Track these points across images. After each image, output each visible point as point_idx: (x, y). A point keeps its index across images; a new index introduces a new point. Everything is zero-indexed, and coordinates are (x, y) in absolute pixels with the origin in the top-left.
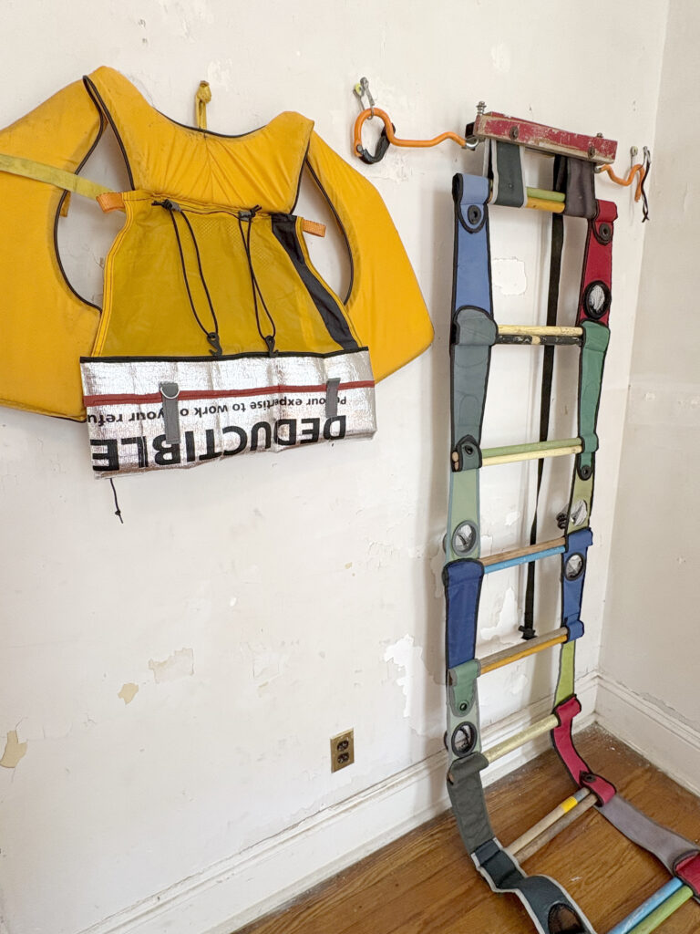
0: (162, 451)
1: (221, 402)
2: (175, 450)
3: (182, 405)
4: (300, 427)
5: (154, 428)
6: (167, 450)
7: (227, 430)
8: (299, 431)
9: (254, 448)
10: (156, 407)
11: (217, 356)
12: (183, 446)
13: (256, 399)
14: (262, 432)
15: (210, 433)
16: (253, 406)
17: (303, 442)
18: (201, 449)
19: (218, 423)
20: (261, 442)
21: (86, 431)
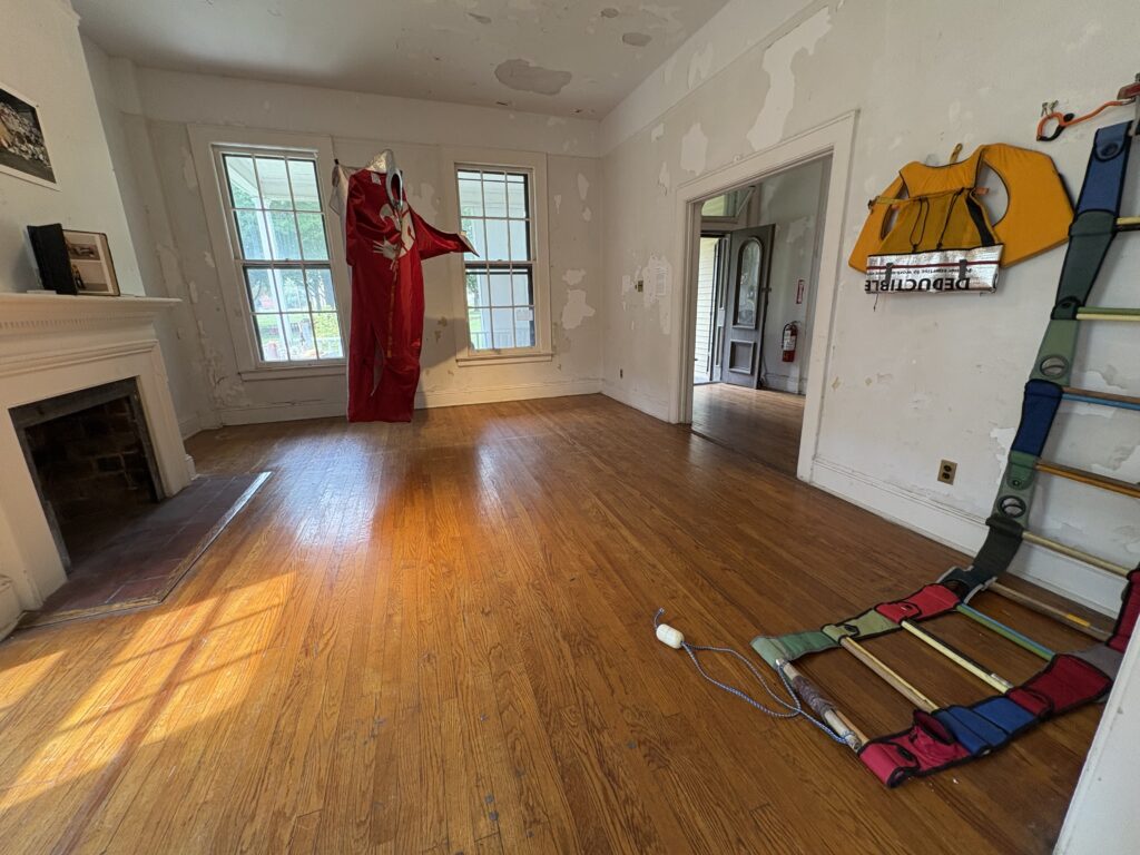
0: (883, 286)
1: (911, 270)
2: (887, 286)
3: (894, 270)
4: (946, 282)
5: (883, 277)
7: (908, 280)
8: (944, 285)
9: (920, 289)
10: (884, 271)
11: (914, 253)
12: (890, 284)
13: (927, 269)
14: (925, 283)
15: (901, 281)
16: (924, 272)
17: (947, 289)
18: (896, 287)
19: (906, 277)
20: (924, 287)
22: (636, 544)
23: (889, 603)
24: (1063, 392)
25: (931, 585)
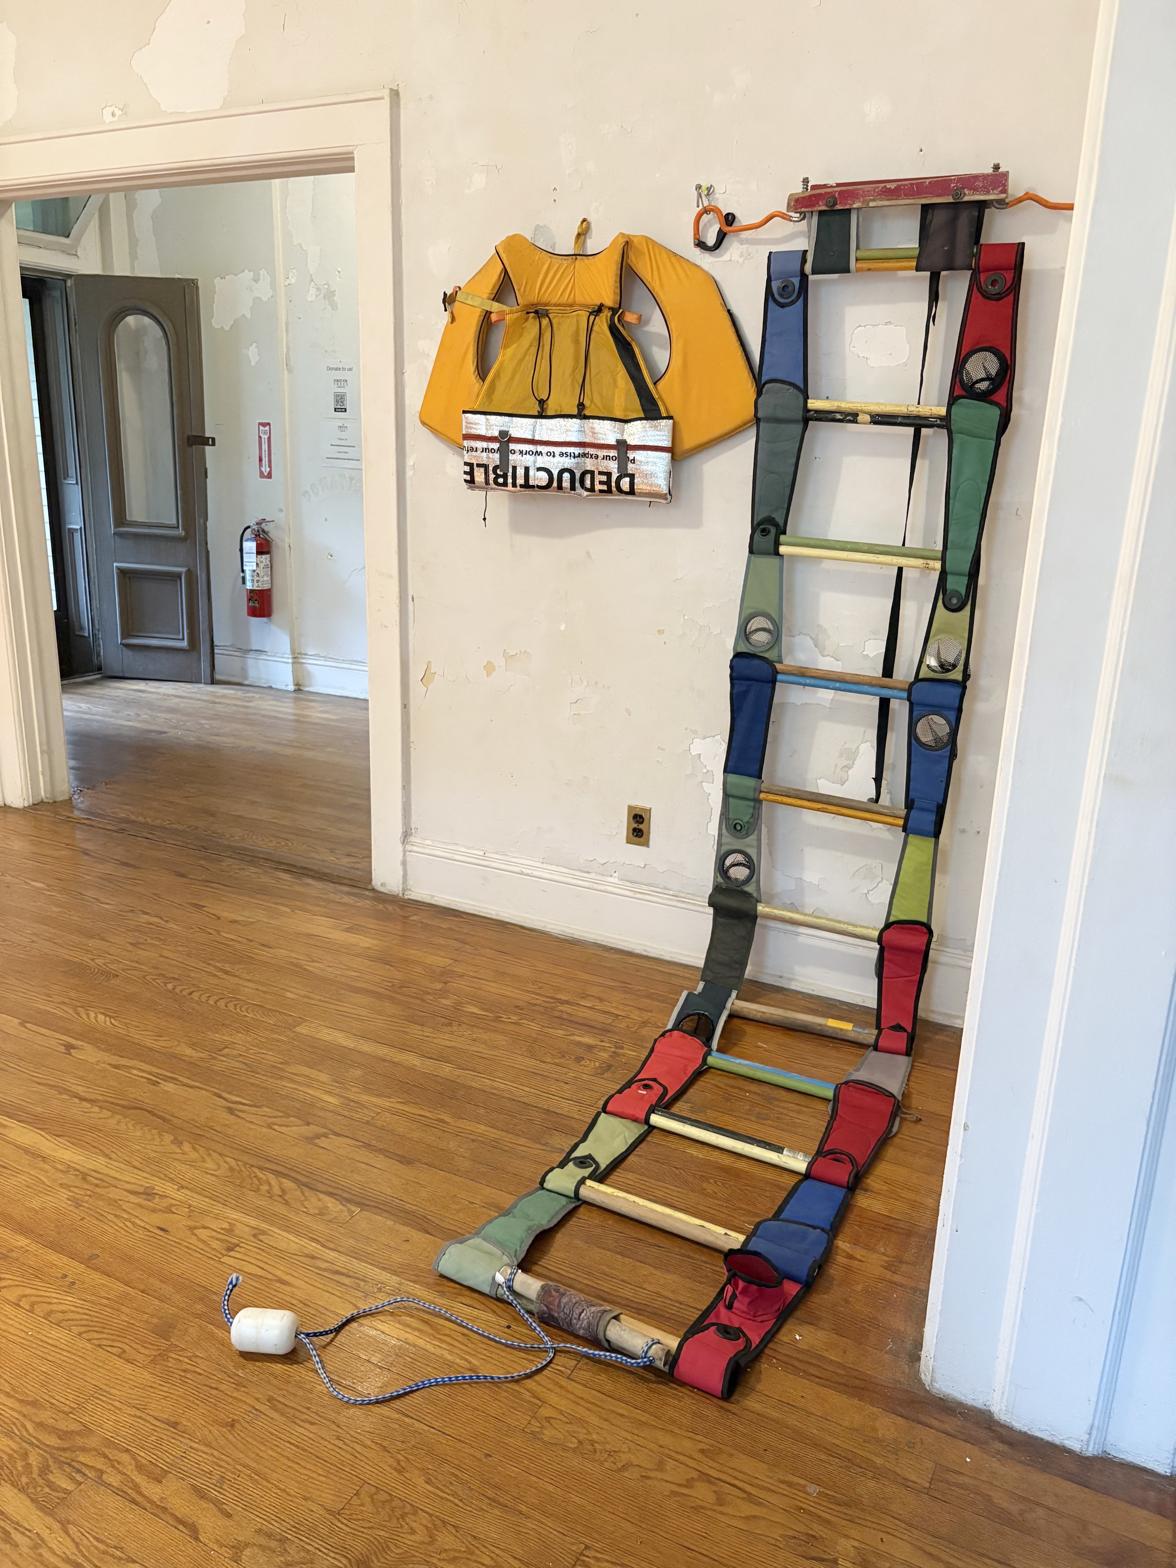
0: (497, 476)
1: (540, 448)
2: (505, 476)
3: (512, 446)
4: (598, 478)
5: (494, 459)
6: (500, 476)
7: (539, 469)
8: (597, 483)
9: (560, 487)
10: (496, 446)
11: (541, 416)
12: (510, 474)
13: (564, 449)
14: (566, 476)
15: (527, 469)
16: (561, 455)
17: (601, 491)
18: (520, 481)
19: (535, 462)
20: (566, 484)
21: (463, 456)
22: (69, 1154)
23: (620, 1091)
24: (777, 673)
25: (663, 1035)
